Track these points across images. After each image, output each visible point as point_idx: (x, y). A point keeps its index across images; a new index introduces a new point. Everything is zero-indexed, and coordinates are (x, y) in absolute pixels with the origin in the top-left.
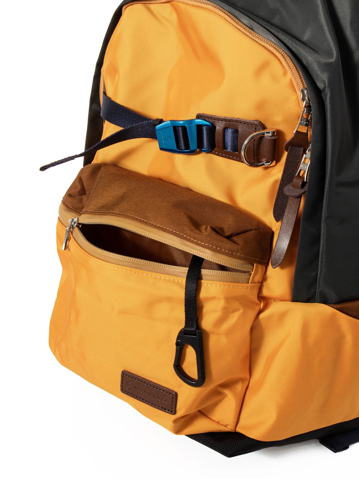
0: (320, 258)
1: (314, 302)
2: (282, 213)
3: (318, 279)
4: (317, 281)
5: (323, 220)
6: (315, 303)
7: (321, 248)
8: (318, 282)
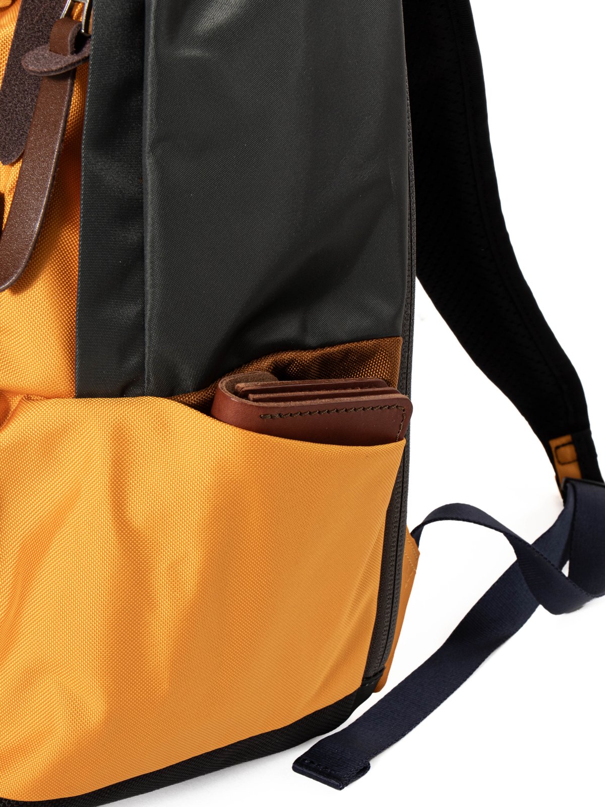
0: (148, 261)
1: (143, 395)
2: (18, 138)
3: (146, 325)
4: (144, 330)
5: (147, 148)
6: (144, 398)
7: (149, 230)
8: (147, 332)
